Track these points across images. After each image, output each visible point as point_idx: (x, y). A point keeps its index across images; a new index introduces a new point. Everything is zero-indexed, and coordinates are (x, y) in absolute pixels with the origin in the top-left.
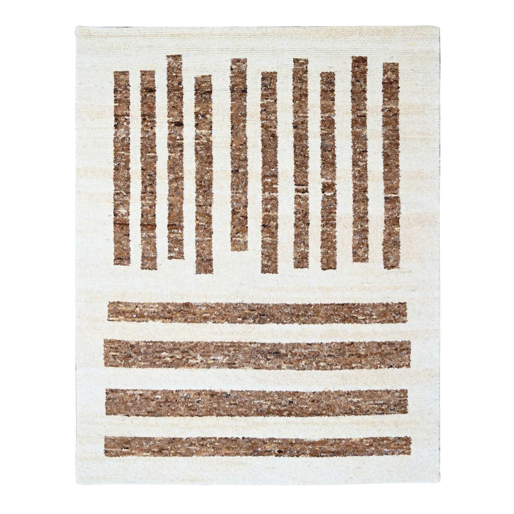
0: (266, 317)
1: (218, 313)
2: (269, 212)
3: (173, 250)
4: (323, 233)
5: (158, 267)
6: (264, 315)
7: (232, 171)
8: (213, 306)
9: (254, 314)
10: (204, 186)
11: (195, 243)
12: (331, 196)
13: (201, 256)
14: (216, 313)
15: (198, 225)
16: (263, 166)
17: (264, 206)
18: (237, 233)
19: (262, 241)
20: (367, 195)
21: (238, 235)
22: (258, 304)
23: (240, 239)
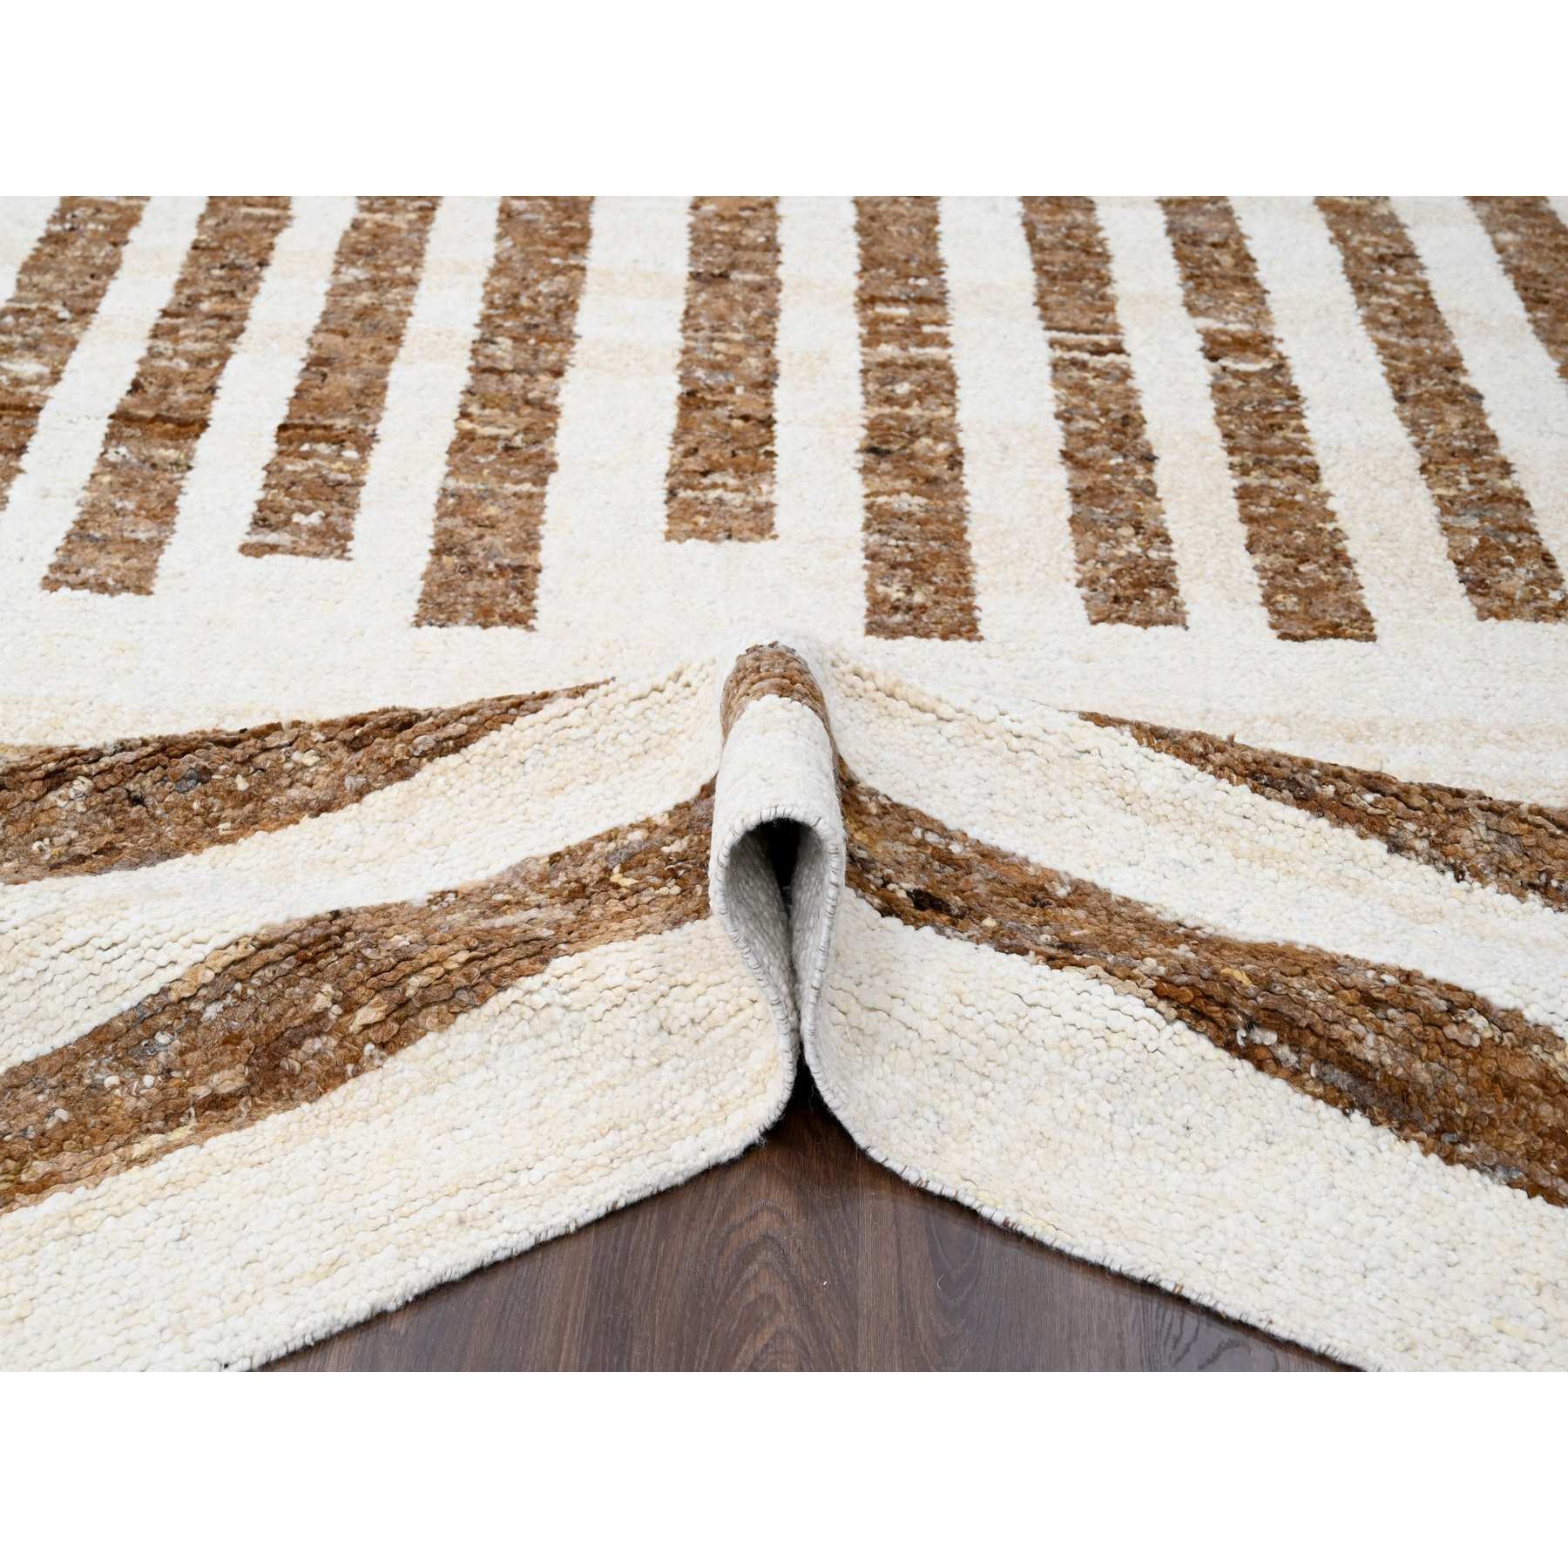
2: (907, 405)
3: (288, 522)
4: (1245, 495)
5: (158, 585)
7: (695, 276)
10: (532, 312)
11: (434, 498)
12: (1262, 374)
13: (464, 553)
15: (466, 437)
16: (864, 269)
17: (872, 387)
18: (705, 474)
19: (869, 508)
20: (1463, 380)
21: (716, 478)
23: (728, 496)
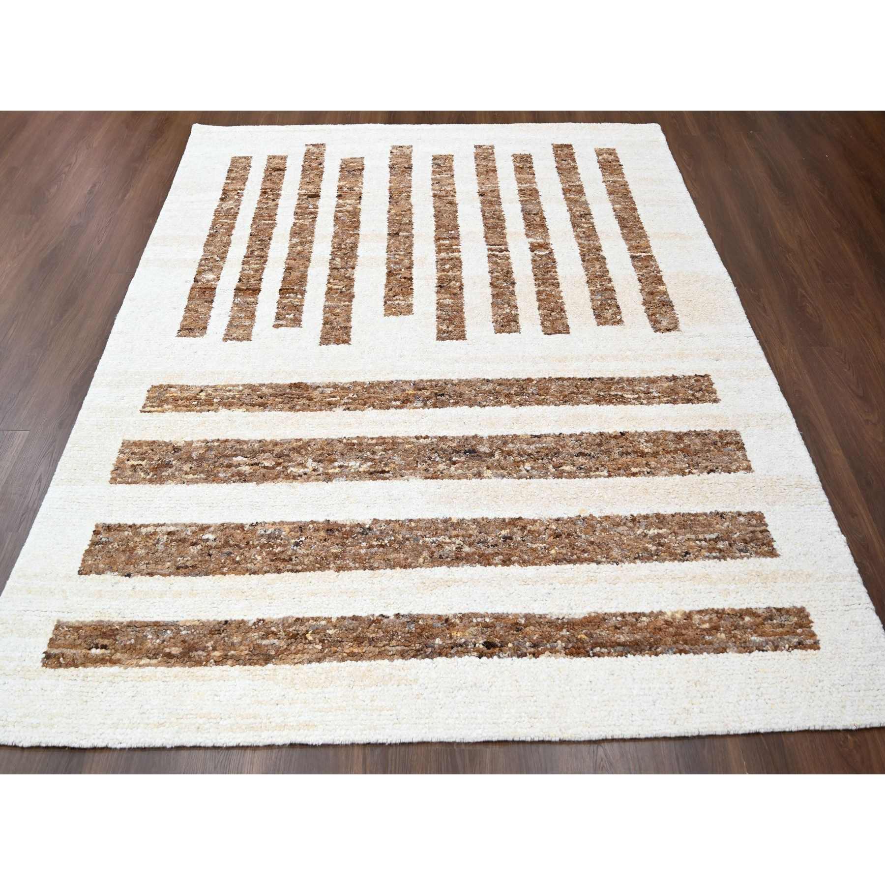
0: (447, 397)
1: (355, 396)
2: (448, 272)
3: (285, 317)
4: (539, 293)
5: (253, 338)
6: (443, 395)
7: (389, 234)
8: (346, 386)
9: (423, 394)
10: (345, 249)
11: (323, 308)
12: (546, 255)
13: (331, 324)
14: (350, 395)
15: (330, 289)
16: (437, 229)
17: (439, 267)
18: (394, 296)
19: (437, 304)
20: (601, 253)
21: (397, 297)
22: (431, 381)
23: (400, 302)
